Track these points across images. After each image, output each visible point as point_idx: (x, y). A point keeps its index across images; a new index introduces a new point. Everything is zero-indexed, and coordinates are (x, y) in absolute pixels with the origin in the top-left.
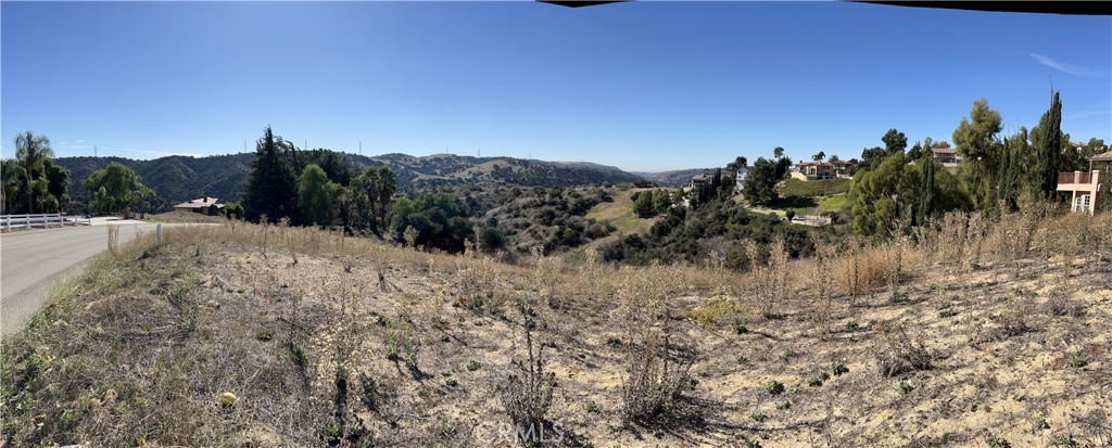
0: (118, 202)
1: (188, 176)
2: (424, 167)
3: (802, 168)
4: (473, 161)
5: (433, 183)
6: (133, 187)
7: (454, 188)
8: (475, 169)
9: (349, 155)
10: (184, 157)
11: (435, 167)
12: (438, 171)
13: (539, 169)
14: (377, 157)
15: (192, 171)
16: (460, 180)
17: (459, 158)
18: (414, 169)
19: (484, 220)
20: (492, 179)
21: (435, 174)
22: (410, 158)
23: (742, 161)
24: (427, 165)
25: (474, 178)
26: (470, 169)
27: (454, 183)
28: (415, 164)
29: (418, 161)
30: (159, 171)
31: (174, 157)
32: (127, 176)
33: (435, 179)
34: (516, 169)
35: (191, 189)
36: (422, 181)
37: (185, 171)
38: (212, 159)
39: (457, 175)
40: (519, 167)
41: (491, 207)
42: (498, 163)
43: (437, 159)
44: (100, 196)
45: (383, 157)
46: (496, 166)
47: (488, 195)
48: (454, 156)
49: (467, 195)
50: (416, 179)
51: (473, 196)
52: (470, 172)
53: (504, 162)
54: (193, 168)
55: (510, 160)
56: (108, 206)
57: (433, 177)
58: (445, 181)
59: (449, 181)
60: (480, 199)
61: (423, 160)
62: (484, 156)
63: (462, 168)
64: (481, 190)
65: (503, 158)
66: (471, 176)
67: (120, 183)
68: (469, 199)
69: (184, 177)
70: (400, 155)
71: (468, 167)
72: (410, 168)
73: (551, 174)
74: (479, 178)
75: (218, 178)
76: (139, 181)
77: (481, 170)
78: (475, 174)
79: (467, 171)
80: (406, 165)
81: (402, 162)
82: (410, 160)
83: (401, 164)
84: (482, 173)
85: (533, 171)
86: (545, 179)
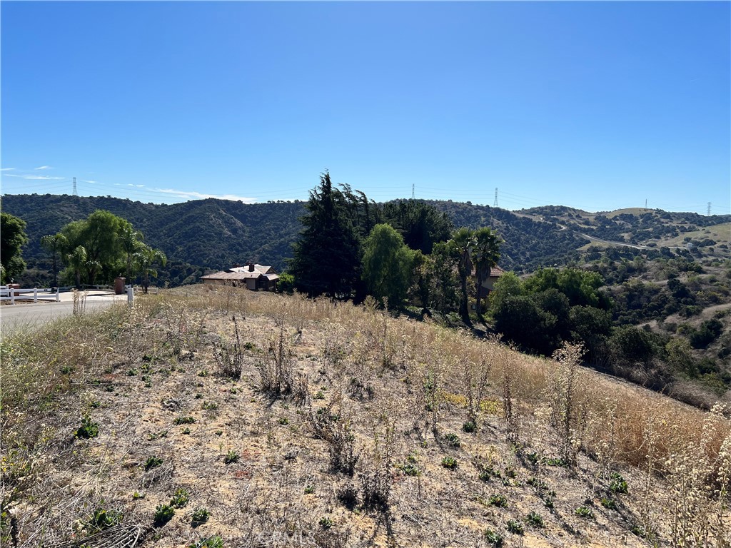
0: (106, 269)
1: (234, 231)
2: (602, 229)
4: (695, 220)
5: (614, 254)
6: (129, 247)
7: (649, 264)
8: (699, 235)
9: (478, 207)
10: (227, 202)
11: (621, 228)
12: (626, 236)
14: (523, 211)
15: (239, 224)
16: (666, 252)
17: (668, 216)
18: (585, 231)
19: (696, 323)
21: (622, 240)
22: (579, 214)
24: (606, 225)
25: (694, 250)
26: (688, 235)
27: (652, 255)
28: (587, 223)
29: (592, 219)
30: (187, 222)
31: (211, 200)
32: (121, 232)
33: (619, 249)
35: (238, 251)
36: (595, 250)
37: (228, 224)
38: (271, 206)
39: (662, 243)
41: (716, 301)
43: (627, 216)
44: (76, 260)
45: (533, 211)
47: (713, 281)
48: (658, 211)
49: (671, 276)
50: (587, 247)
51: (683, 279)
52: (688, 240)
54: (243, 218)
56: (91, 275)
57: (615, 244)
58: (636, 252)
59: (644, 251)
60: (697, 285)
61: (601, 217)
62: (718, 214)
63: (673, 232)
64: (700, 271)
66: (688, 246)
67: (110, 241)
68: (673, 284)
69: (227, 232)
70: (563, 209)
71: (683, 230)
72: (577, 228)
74: (706, 250)
75: (281, 236)
76: (139, 238)
77: (710, 237)
78: (697, 244)
79: (682, 237)
80: (570, 225)
81: (564, 219)
82: (578, 216)
83: (563, 223)
84: (713, 243)
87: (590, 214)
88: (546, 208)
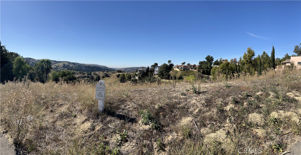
3: (178, 67)
4: (56, 62)
23: (156, 64)
25: (57, 68)
28: (36, 62)
40: (72, 65)
46: (64, 64)
62: (60, 61)
63: (52, 64)
65: (66, 62)
70: (30, 59)
72: (34, 63)
73: (83, 68)
77: (59, 65)
78: (56, 66)
79: (54, 65)
80: (32, 62)
81: (31, 61)
82: (34, 60)
83: (31, 62)
84: (59, 66)
85: (77, 66)
86: (81, 69)
87: (37, 60)
88: (27, 58)
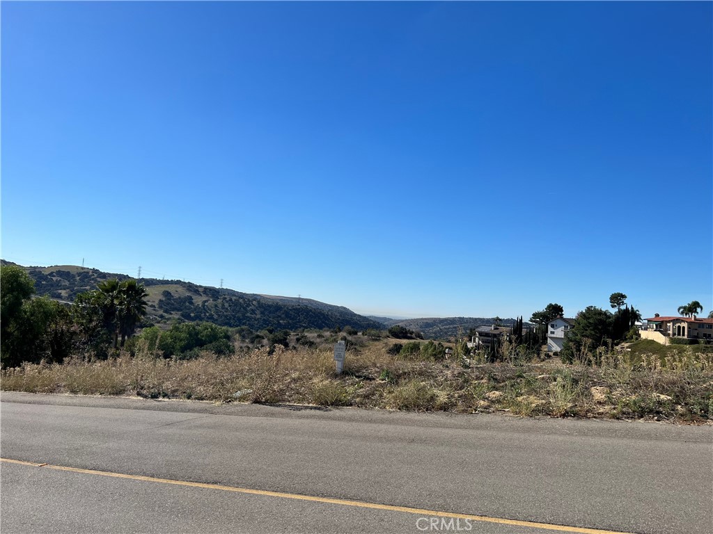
2: (37, 284)
13: (236, 304)
17: (104, 276)
20: (161, 312)
24: (42, 280)
34: (198, 300)
40: (205, 298)
42: (171, 289)
46: (167, 294)
53: (180, 289)
55: (190, 287)
61: (36, 272)
65: (178, 282)
73: (253, 312)
85: (226, 305)
86: (245, 317)
